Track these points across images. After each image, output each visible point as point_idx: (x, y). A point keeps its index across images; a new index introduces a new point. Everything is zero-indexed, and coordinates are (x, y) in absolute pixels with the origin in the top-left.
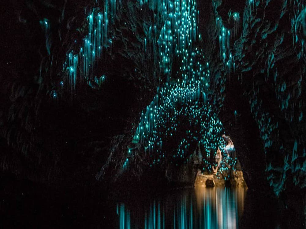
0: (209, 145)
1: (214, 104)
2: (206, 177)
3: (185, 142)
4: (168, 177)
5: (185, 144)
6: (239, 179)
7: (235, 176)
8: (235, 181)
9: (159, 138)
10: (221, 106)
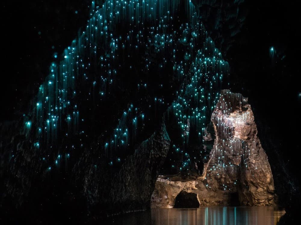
0: (187, 111)
1: (216, 28)
2: (179, 187)
3: (133, 109)
4: (90, 192)
5: (132, 114)
6: (260, 189)
7: (252, 182)
8: (250, 195)
9: (72, 104)
10: (233, 34)
